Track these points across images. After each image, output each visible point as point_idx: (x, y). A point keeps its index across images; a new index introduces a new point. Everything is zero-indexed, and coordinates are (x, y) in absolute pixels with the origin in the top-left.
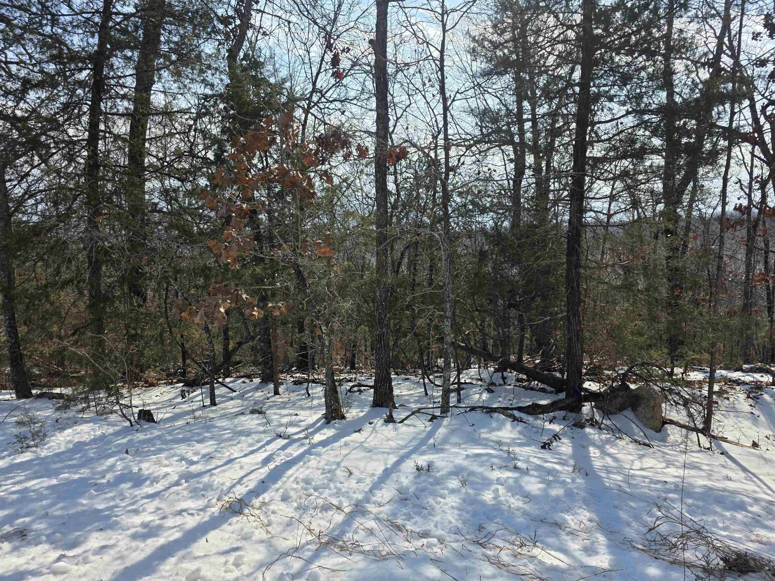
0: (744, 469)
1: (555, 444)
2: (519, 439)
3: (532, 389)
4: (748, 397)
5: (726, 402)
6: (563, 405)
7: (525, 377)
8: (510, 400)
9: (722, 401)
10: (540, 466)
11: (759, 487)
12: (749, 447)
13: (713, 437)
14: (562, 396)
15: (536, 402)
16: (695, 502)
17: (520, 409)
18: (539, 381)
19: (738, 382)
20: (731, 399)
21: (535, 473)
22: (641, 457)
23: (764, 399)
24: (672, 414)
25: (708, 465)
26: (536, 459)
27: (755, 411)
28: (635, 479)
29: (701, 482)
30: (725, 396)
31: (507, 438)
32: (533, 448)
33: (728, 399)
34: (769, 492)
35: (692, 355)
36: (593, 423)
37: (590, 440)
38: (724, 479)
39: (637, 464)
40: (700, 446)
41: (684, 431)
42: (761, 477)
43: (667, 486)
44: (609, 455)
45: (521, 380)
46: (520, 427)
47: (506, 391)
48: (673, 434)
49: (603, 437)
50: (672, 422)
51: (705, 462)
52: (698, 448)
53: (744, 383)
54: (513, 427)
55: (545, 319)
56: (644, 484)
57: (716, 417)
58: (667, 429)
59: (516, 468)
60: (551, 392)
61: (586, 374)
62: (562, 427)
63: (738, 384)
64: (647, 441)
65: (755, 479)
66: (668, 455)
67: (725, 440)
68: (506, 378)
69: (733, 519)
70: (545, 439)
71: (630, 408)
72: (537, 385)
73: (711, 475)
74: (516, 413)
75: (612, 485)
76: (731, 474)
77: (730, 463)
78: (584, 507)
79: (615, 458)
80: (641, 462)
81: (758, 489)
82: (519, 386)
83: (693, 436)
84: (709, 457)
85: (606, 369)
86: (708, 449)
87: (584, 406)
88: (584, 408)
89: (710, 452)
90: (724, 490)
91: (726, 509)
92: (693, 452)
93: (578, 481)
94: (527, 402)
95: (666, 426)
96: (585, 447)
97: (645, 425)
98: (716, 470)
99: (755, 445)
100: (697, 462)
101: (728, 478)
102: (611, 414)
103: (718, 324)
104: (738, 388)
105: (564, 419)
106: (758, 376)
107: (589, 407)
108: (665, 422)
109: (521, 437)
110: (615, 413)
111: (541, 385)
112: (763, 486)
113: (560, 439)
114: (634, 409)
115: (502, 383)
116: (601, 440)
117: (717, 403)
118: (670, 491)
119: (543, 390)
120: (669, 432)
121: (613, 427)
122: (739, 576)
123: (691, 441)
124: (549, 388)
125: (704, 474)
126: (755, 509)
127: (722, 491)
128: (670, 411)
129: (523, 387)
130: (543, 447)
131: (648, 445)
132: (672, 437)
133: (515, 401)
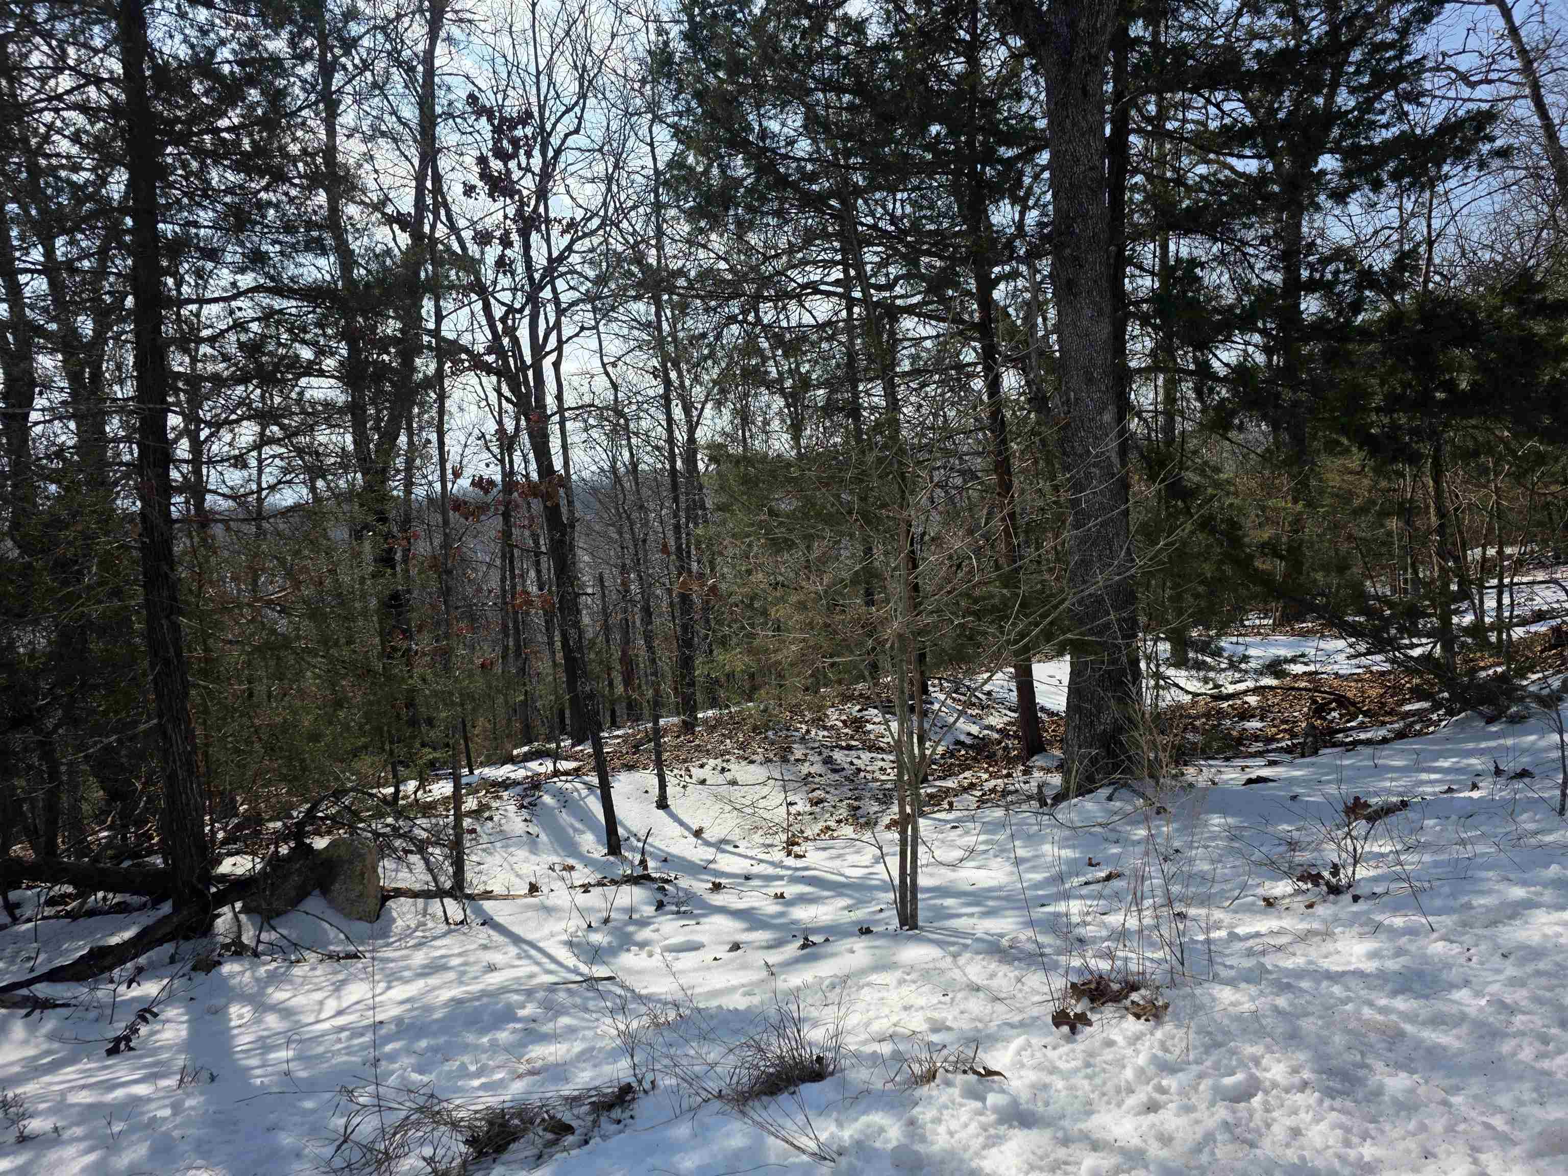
0: (517, 940)
1: (144, 1030)
2: (48, 1053)
3: (92, 913)
4: (522, 807)
5: (490, 824)
6: (168, 929)
7: (69, 889)
8: (29, 959)
9: (482, 825)
10: (90, 1106)
11: (538, 964)
12: (525, 896)
13: (470, 897)
14: (166, 908)
15: (101, 943)
16: (432, 1042)
17: (55, 975)
18: (107, 890)
19: (506, 784)
20: (496, 819)
21: (78, 1131)
22: (338, 988)
23: (544, 804)
24: (400, 875)
25: (460, 955)
26: (84, 1093)
27: (534, 829)
28: (320, 1044)
29: (446, 995)
30: (486, 814)
31: (12, 1064)
32: (86, 1065)
33: (490, 818)
34: (553, 967)
35: (429, 754)
36: (238, 950)
37: (232, 989)
38: (485, 972)
39: (331, 1006)
40: (448, 923)
41: (420, 902)
42: (541, 945)
43: (383, 1031)
44: (273, 1008)
45: (63, 899)
46: (51, 1022)
47: (17, 939)
48: (402, 915)
49: (262, 971)
50: (399, 893)
51: (456, 951)
52: (446, 928)
53: (516, 783)
54: (32, 1029)
55: (106, 741)
56: (339, 1046)
57: (474, 858)
58: (389, 911)
59: (23, 1139)
60: (142, 907)
61: (224, 842)
62: (165, 981)
63: (506, 788)
64: (352, 948)
65: (533, 952)
66: (393, 961)
67: (488, 895)
68: (18, 905)
69: (494, 1044)
70: (119, 1028)
71: (317, 892)
72: (105, 899)
73: (464, 973)
74: (42, 990)
75: (266, 1080)
76: (496, 957)
77: (497, 937)
78: (199, 1162)
79: (286, 1009)
80: (339, 998)
81: (535, 969)
82: (56, 916)
83: (435, 906)
84: (463, 938)
85: (269, 820)
86: (462, 922)
87: (219, 916)
88: (219, 921)
89: (465, 929)
90: (484, 993)
91: (484, 1031)
92: (435, 938)
93: (190, 1103)
94: (78, 949)
95: (390, 903)
96: (220, 1012)
97: (349, 916)
98: (472, 959)
99: (534, 889)
100: (443, 957)
101: (491, 968)
102: (279, 914)
103: (451, 694)
104: (505, 795)
105: (172, 960)
106: (534, 765)
107: (230, 915)
108: (387, 896)
109: (56, 1045)
110: (286, 912)
111: (115, 898)
112: (545, 960)
113: (155, 1015)
114: (325, 892)
115: (8, 920)
116: (258, 980)
117: (473, 831)
118: (388, 1039)
119: (122, 908)
120: (395, 914)
121: (284, 943)
122: (494, 1161)
123: (433, 916)
124: (135, 900)
125: (451, 975)
126: (529, 1010)
127: (478, 999)
128: (397, 871)
129: (68, 915)
130: (113, 1051)
131: (355, 956)
132: (399, 922)
133: (42, 957)
